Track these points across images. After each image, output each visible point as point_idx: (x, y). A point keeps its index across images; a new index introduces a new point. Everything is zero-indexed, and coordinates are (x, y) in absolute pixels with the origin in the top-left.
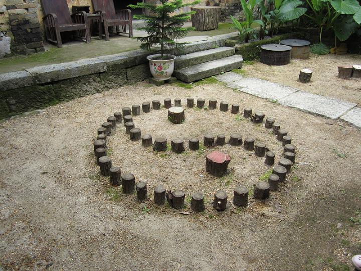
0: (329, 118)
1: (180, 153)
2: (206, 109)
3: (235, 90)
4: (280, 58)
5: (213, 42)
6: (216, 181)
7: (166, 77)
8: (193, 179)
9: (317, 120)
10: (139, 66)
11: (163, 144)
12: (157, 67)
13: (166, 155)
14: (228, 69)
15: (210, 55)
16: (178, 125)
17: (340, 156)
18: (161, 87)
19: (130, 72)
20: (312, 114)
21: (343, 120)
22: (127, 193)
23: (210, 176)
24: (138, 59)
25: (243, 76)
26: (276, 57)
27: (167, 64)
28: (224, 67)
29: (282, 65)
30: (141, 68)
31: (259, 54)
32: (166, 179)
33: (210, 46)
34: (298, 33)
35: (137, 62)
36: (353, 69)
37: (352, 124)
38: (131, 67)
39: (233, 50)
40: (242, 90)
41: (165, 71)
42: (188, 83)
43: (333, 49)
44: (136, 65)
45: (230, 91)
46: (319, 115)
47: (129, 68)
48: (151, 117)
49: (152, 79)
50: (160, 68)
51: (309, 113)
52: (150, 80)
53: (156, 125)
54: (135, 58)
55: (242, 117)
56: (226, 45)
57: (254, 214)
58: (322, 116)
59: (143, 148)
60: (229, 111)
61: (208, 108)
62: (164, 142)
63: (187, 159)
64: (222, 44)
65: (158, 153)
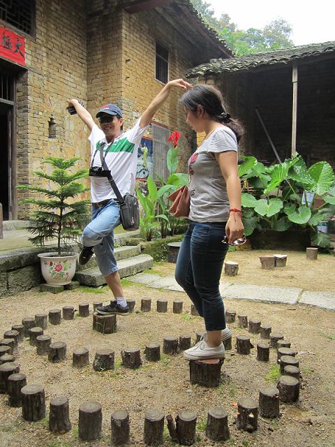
0: (287, 304)
1: (137, 368)
2: (137, 312)
3: (160, 289)
6: (215, 393)
7: (66, 280)
8: (181, 399)
9: (276, 308)
10: (24, 269)
11: (111, 357)
12: (54, 266)
13: (118, 374)
14: (140, 269)
16: (111, 335)
17: (331, 339)
18: (61, 294)
19: (12, 277)
20: (266, 303)
21: (302, 304)
22: (89, 441)
23: (202, 389)
24: (25, 259)
25: (160, 275)
27: (68, 262)
28: (136, 266)
30: (27, 271)
31: (165, 253)
32: (140, 406)
35: (23, 262)
36: (276, 258)
37: (315, 306)
38: (14, 270)
39: (138, 249)
40: (170, 288)
41: (65, 272)
42: (95, 287)
44: (21, 267)
45: (155, 291)
46: (274, 303)
47: (11, 271)
48: (65, 330)
49: (45, 285)
50: (59, 268)
51: (263, 302)
52: (41, 288)
53: (79, 339)
54: (21, 257)
55: (190, 315)
56: (127, 244)
57: (298, 424)
58: (279, 303)
59: (76, 371)
60: (169, 310)
61: (140, 311)
62: (113, 354)
63: (153, 375)
64: (123, 243)
65: (105, 373)
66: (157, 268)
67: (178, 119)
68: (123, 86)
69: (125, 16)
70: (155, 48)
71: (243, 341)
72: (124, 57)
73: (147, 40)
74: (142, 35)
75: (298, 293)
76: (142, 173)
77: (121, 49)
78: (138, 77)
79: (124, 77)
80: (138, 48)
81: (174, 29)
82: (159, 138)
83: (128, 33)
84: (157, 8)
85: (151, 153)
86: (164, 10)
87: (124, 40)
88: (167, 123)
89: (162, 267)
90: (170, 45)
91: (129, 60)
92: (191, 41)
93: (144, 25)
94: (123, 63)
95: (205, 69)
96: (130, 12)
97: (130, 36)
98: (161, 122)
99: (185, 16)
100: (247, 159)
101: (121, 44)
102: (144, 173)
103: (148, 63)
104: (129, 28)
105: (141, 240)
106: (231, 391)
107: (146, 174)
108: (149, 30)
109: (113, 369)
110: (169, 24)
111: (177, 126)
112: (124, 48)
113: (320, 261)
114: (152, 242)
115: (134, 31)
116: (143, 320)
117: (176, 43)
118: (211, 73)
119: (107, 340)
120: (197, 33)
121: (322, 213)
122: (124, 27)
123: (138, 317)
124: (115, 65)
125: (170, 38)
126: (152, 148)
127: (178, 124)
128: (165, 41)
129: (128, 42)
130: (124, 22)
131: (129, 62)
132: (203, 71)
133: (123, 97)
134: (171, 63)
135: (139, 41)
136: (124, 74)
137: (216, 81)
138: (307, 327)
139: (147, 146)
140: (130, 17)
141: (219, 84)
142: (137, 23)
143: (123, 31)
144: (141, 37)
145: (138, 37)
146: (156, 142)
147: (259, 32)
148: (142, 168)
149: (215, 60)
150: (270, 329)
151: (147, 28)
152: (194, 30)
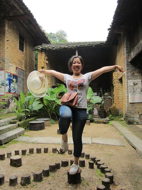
0: (88, 144)
1: (41, 181)
2: (28, 155)
3: (33, 143)
4: (41, 126)
5: (5, 122)
6: (81, 186)
13: (34, 185)
14: (20, 134)
15: (7, 128)
21: (94, 143)
23: (75, 185)
25: (30, 137)
26: (39, 126)
28: (18, 134)
29: (43, 130)
31: (28, 127)
33: (3, 124)
34: (39, 116)
37: (99, 144)
39: (17, 125)
40: (37, 142)
42: (2, 145)
43: (57, 121)
55: (52, 153)
56: (11, 123)
59: (12, 188)
60: (42, 152)
61: (29, 154)
62: (30, 176)
63: (50, 183)
64: (9, 123)
65: (27, 186)
66: (26, 133)
67: (28, 67)
68: (6, 51)
69: (7, 21)
70: (19, 36)
71: (82, 161)
72: (6, 39)
73: (16, 33)
74: (14, 30)
75: (90, 139)
76: (13, 90)
77: (5, 35)
78: (12, 48)
79: (6, 48)
80: (12, 36)
81: (27, 30)
82: (20, 75)
83: (8, 29)
84: (21, 21)
85: (17, 81)
86: (24, 21)
87: (6, 31)
88: (24, 69)
89: (28, 133)
90: (25, 36)
91: (8, 40)
92: (33, 35)
93: (15, 26)
94: (6, 42)
95: (41, 47)
96: (9, 20)
97: (9, 30)
98: (21, 68)
99: (33, 25)
100: (60, 85)
101: (5, 33)
102: (14, 90)
103: (16, 42)
104: (9, 27)
105: (18, 121)
106: (87, 184)
107: (15, 91)
108: (16, 29)
109: (30, 183)
110: (25, 27)
111: (27, 70)
112: (6, 35)
113: (91, 125)
114: (22, 122)
115: (10, 28)
116: (32, 158)
117: (27, 35)
118: (44, 49)
119: (20, 170)
120: (37, 33)
121: (89, 107)
122: (6, 26)
123: (29, 157)
124: (2, 42)
125: (25, 33)
126: (17, 79)
127: (28, 69)
128: (23, 34)
129: (8, 33)
130: (6, 24)
131: (8, 41)
132: (40, 48)
133: (5, 56)
134: (25, 44)
135: (12, 33)
136: (6, 46)
137: (45, 53)
138: (100, 152)
139: (15, 78)
140: (9, 22)
141: (47, 54)
142: (12, 25)
143: (6, 28)
144: (13, 31)
145: (12, 31)
146: (19, 77)
147: (54, 34)
148: (13, 88)
149: (44, 44)
150: (89, 155)
151: (16, 28)
152: (36, 31)
